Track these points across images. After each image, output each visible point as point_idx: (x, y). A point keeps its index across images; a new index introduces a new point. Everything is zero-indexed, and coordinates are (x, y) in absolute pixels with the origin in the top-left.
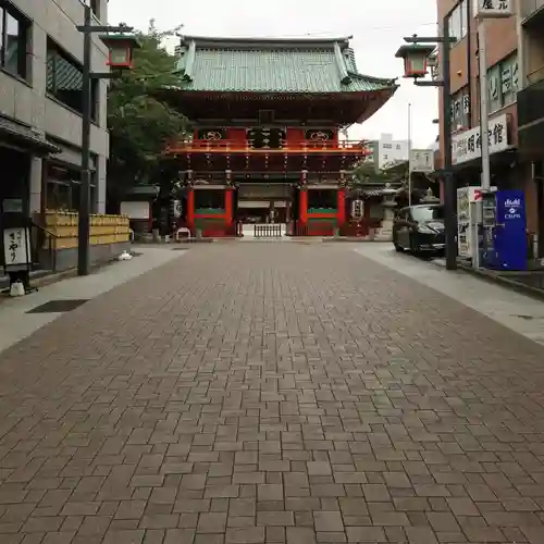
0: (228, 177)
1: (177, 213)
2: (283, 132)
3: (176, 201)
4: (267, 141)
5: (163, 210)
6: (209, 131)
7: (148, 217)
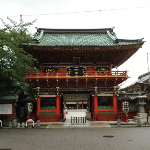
0: (58, 90)
1: (30, 110)
2: (84, 69)
3: (29, 104)
4: (77, 73)
5: (22, 108)
6: (49, 68)
7: (11, 113)
